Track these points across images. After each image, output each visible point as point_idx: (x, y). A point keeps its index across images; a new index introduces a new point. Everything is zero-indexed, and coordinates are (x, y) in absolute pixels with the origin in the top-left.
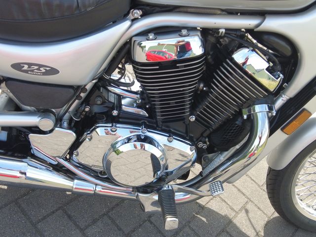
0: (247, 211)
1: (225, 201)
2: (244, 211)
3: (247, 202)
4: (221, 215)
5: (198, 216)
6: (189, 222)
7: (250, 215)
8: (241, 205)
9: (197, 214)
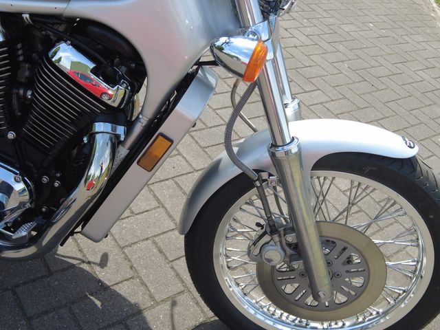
0: (174, 304)
1: (146, 285)
2: (169, 303)
3: (182, 292)
4: (129, 302)
5: (91, 297)
6: (73, 303)
7: (177, 309)
8: (170, 294)
9: (92, 295)
